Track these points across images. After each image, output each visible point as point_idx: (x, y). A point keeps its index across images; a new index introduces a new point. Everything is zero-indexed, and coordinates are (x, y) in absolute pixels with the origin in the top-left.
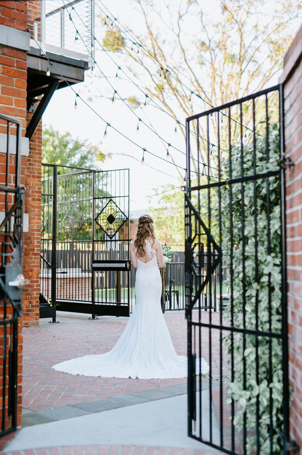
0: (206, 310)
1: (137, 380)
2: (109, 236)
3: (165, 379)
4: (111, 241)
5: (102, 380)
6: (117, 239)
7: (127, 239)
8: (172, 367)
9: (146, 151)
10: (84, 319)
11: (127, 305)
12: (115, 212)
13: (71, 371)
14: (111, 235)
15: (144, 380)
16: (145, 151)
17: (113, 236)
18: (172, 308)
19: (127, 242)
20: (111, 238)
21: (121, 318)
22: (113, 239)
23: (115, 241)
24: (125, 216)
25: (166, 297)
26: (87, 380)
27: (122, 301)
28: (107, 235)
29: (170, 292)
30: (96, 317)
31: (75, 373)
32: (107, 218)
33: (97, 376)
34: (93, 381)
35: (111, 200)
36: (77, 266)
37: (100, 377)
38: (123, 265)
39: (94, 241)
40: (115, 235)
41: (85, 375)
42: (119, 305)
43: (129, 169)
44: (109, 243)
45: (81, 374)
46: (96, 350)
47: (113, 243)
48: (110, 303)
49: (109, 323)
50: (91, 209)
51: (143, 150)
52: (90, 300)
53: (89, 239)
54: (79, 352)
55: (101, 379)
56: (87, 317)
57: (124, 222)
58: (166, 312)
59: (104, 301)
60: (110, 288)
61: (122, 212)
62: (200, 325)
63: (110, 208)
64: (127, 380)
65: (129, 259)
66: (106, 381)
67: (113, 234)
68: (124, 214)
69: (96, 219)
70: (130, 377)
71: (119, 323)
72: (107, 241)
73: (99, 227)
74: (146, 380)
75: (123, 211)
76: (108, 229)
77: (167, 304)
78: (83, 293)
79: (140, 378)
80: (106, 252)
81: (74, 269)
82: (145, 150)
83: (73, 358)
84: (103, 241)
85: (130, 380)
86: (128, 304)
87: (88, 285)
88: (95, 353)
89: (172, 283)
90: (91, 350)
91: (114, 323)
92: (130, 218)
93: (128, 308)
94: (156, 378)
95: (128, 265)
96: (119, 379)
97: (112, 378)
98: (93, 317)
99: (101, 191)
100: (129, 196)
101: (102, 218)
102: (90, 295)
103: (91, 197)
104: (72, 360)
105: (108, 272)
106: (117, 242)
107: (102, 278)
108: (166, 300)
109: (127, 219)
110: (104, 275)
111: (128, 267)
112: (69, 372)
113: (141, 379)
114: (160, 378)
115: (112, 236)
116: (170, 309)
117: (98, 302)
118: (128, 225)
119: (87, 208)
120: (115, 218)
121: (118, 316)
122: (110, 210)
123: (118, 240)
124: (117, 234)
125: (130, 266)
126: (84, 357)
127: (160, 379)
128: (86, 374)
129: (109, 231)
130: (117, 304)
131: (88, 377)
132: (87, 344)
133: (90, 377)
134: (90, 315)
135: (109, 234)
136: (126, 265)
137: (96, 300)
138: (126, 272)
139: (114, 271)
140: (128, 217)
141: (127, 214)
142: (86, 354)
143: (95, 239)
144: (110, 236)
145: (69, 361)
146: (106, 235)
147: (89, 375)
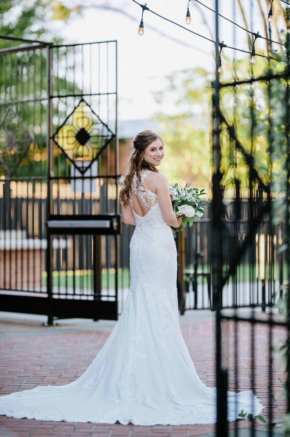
0: (264, 310)
1: (129, 428)
2: (78, 168)
3: (182, 425)
4: (83, 178)
5: (67, 427)
6: (95, 173)
7: (114, 174)
8: (194, 406)
9: (148, 9)
10: (31, 325)
11: (112, 299)
12: (91, 123)
13: (12, 412)
14: (83, 167)
15: (143, 426)
16: (146, 11)
17: (87, 168)
18: (199, 305)
19: (113, 180)
20: (83, 172)
21: (102, 323)
22: (87, 174)
23: (91, 178)
24: (109, 130)
25: (187, 285)
26: (41, 426)
27: (104, 292)
28: (76, 167)
29: (196, 275)
30: (55, 322)
31: (18, 415)
32: (74, 135)
33: (59, 419)
34: (52, 428)
35: (82, 100)
36: (19, 226)
37: (63, 421)
38: (107, 224)
39: (50, 179)
40: (90, 167)
41: (37, 418)
42: (97, 299)
43: (116, 41)
44: (79, 182)
45: (29, 417)
46: (56, 378)
47: (87, 182)
48: (80, 295)
49: (79, 332)
50: (45, 117)
51: (141, 8)
52: (45, 289)
53: (41, 174)
54: (25, 381)
55: (66, 425)
56: (38, 322)
57: (108, 142)
58: (187, 313)
59: (70, 291)
60: (81, 268)
61: (104, 124)
62: (236, 319)
63: (80, 115)
64: (113, 427)
65: (116, 212)
66: (75, 429)
67: (86, 164)
68: (107, 126)
69: (53, 137)
70: (118, 423)
71: (99, 333)
72: (75, 178)
73: (60, 152)
74: (146, 426)
75: (105, 122)
76: (77, 156)
77: (189, 297)
78: (31, 279)
79: (135, 423)
80: (73, 201)
81: (13, 233)
82: (144, 8)
83: (14, 391)
84: (67, 178)
85: (118, 427)
86: (116, 296)
87: (39, 262)
88: (54, 383)
89: (199, 260)
90: (46, 378)
91: (89, 332)
92: (119, 136)
93: (115, 304)
94: (165, 423)
95: (115, 224)
96: (99, 425)
97: (85, 423)
98: (50, 323)
99: (62, 82)
100: (116, 93)
101: (65, 135)
102: (44, 282)
103: (45, 95)
104: (12, 394)
105: (77, 237)
106: (93, 180)
107: (65, 250)
108: (188, 291)
109: (114, 136)
110: (70, 243)
111: (115, 228)
112: (9, 414)
113: (138, 426)
114: (172, 423)
115: (84, 169)
116: (195, 308)
117: (59, 294)
118: (114, 148)
119: (38, 115)
120: (91, 135)
121: (96, 319)
122: (80, 121)
123: (96, 177)
124: (95, 165)
125: (119, 226)
126: (35, 390)
127: (173, 426)
128: (39, 417)
129: (80, 159)
130: (95, 296)
131: (42, 421)
132: (39, 368)
133: (46, 421)
134: (44, 318)
135: (79, 165)
136: (111, 224)
137: (55, 290)
138: (111, 238)
139: (89, 236)
140: (114, 132)
141: (112, 128)
142: (38, 385)
143: (52, 174)
144: (81, 169)
145: (9, 395)
146: (72, 167)
147: (44, 419)
